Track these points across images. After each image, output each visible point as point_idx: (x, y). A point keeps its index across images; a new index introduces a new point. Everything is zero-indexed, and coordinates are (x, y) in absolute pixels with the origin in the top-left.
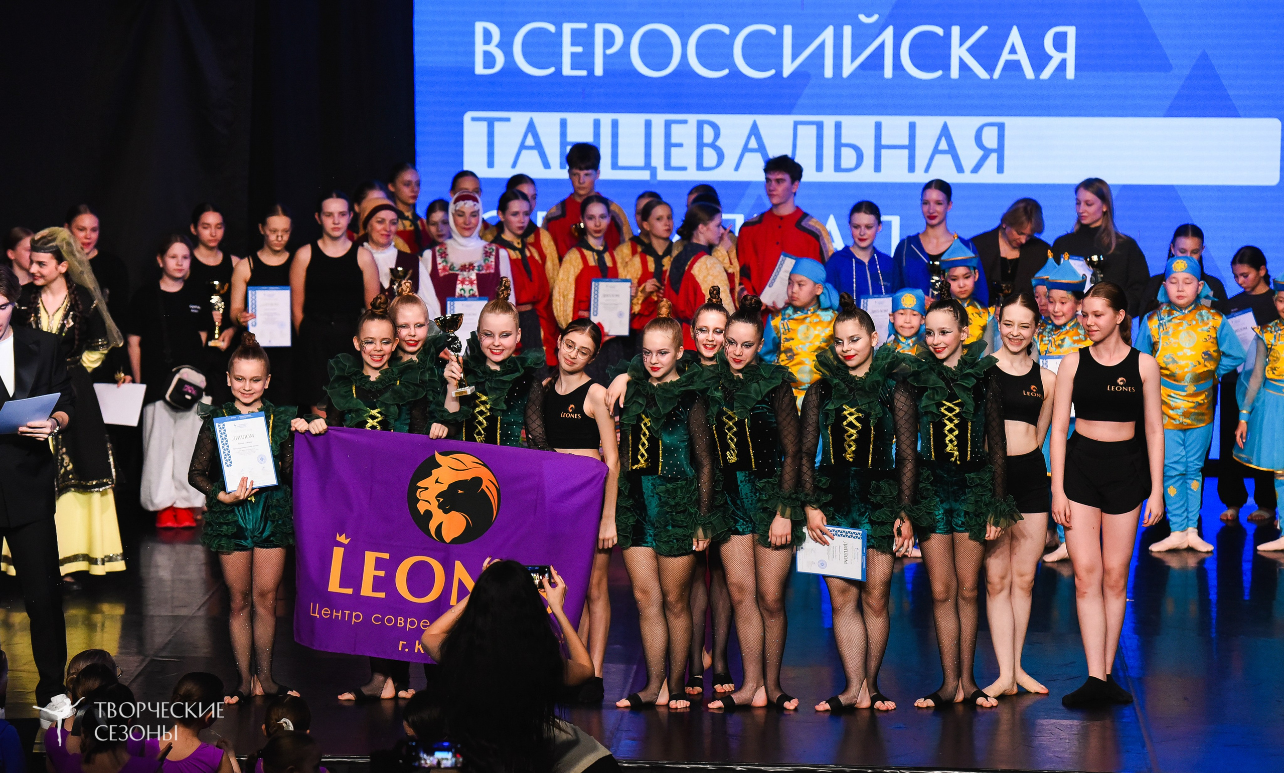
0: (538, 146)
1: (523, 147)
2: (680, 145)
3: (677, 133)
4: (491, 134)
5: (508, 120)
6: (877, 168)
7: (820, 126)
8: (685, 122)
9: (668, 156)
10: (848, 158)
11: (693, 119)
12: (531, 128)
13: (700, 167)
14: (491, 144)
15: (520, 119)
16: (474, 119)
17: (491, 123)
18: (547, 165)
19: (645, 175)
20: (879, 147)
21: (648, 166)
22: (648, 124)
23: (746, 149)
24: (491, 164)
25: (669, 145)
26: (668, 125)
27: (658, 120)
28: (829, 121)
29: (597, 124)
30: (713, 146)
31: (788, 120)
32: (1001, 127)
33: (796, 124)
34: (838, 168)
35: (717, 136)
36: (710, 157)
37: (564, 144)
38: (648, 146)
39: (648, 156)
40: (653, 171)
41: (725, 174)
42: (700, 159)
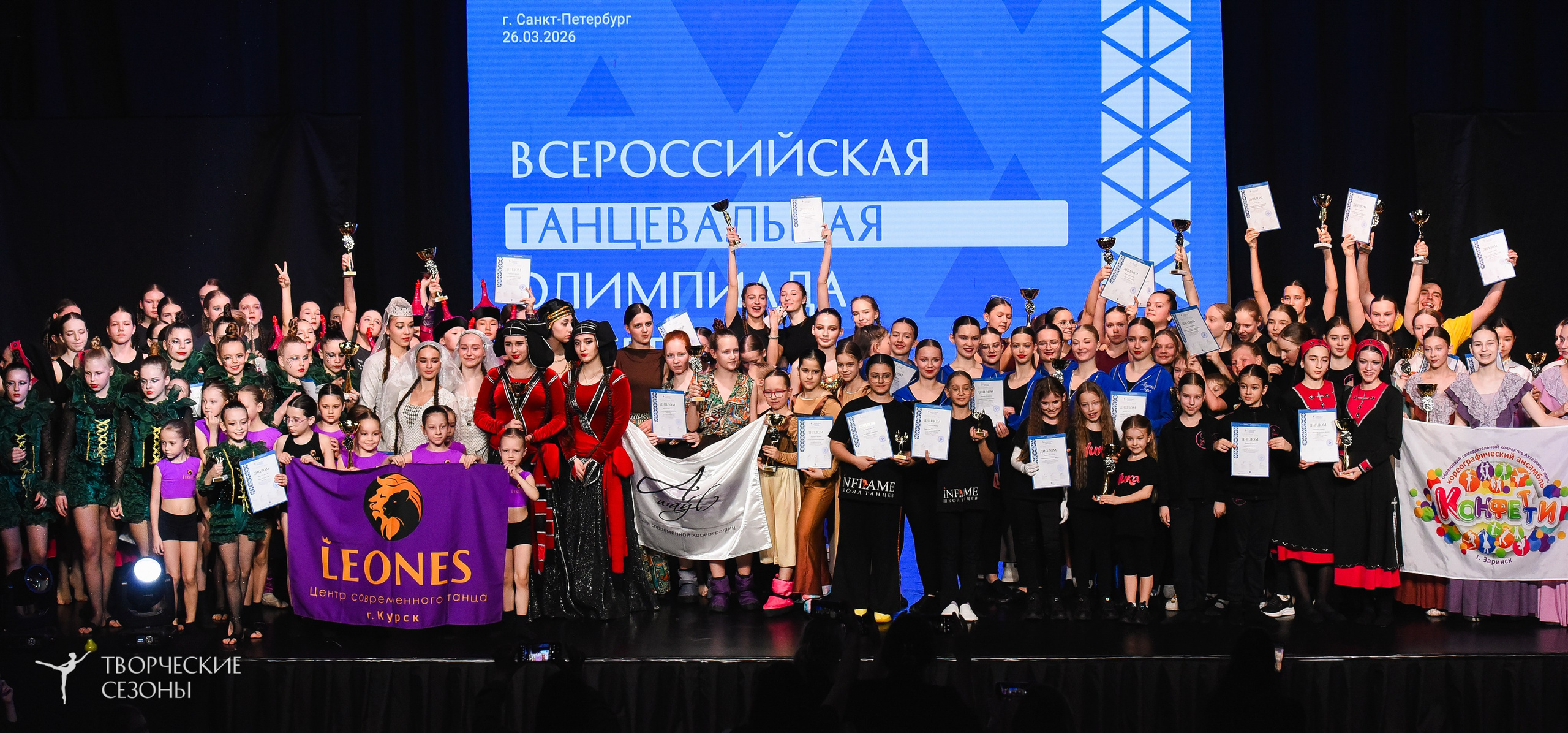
0: (558, 227)
1: (546, 227)
2: (657, 225)
3: (655, 216)
4: (524, 218)
5: (536, 209)
7: (754, 209)
8: (660, 208)
9: (648, 232)
10: (774, 232)
11: (665, 206)
12: (552, 214)
13: (671, 239)
14: (524, 225)
15: (544, 208)
16: (512, 209)
17: (524, 211)
18: (563, 240)
19: (632, 246)
21: (634, 239)
22: (634, 210)
23: (702, 226)
24: (524, 240)
25: (648, 224)
26: (648, 210)
27: (641, 207)
28: (760, 206)
29: (598, 211)
30: (679, 224)
32: (879, 208)
34: (767, 239)
35: (682, 217)
36: (677, 232)
37: (575, 225)
38: (634, 225)
39: (634, 232)
40: (638, 243)
41: (688, 244)
42: (670, 232)
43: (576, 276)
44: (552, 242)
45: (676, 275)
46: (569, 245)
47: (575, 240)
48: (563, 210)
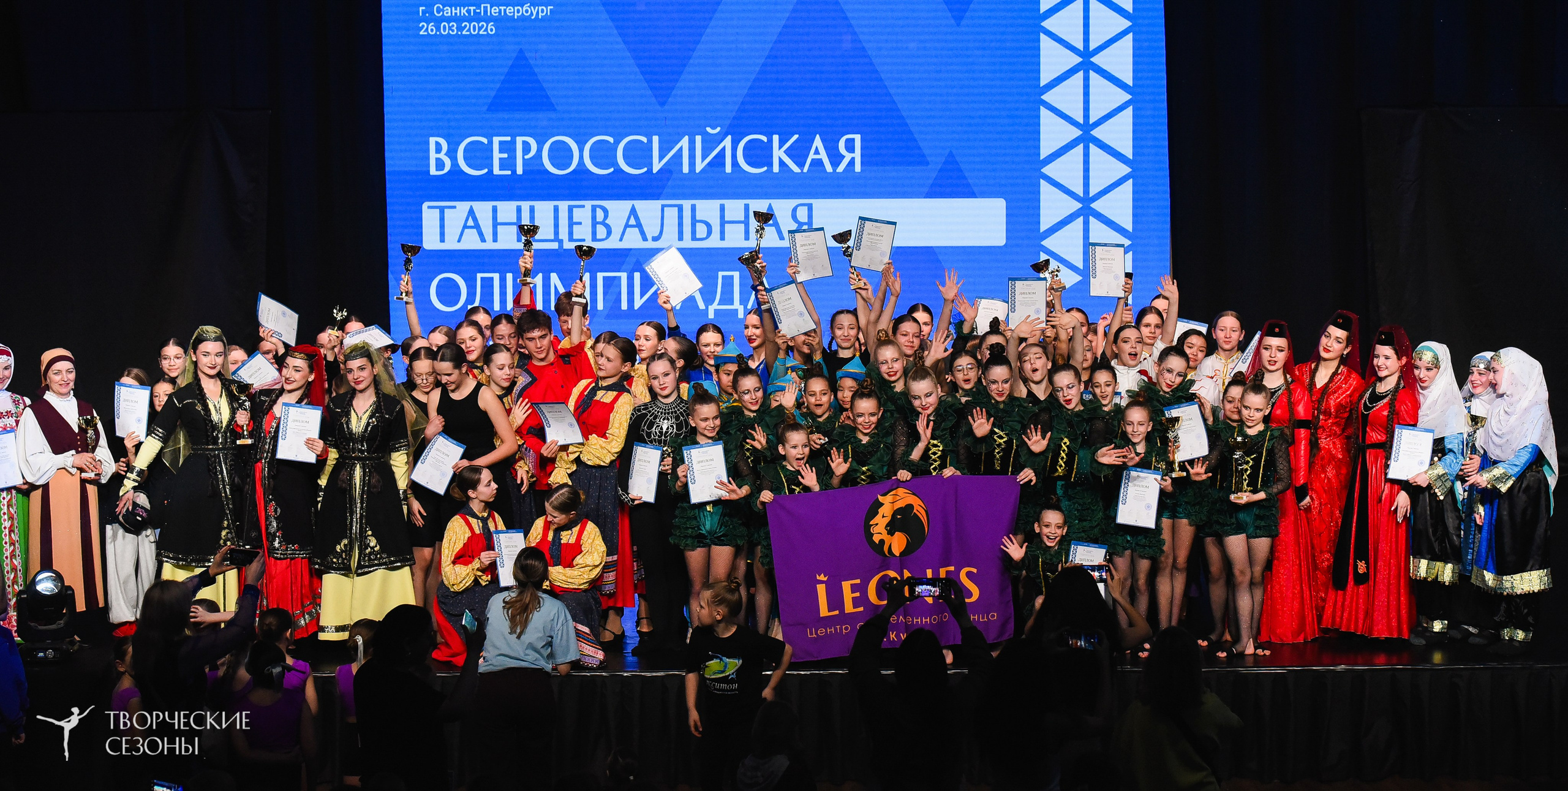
0: (477, 226)
1: (465, 227)
2: (580, 223)
3: (578, 214)
4: (442, 219)
5: (455, 207)
6: (722, 238)
7: (680, 209)
8: (583, 206)
9: (571, 233)
10: (701, 231)
11: (588, 204)
12: (471, 212)
13: (594, 239)
14: (442, 226)
15: (463, 207)
16: (429, 207)
17: (442, 210)
18: (483, 240)
19: (555, 246)
20: (723, 222)
21: (557, 239)
22: (556, 209)
23: (627, 226)
24: (442, 240)
25: (571, 224)
26: (570, 209)
27: (563, 205)
28: (687, 204)
29: (519, 210)
30: (604, 223)
31: (657, 204)
32: (810, 207)
33: (663, 206)
34: (694, 238)
35: (606, 217)
36: (601, 231)
37: (495, 224)
38: (556, 226)
39: (556, 233)
40: (561, 242)
41: (613, 243)
42: (594, 233)
43: (496, 276)
44: (471, 242)
45: (600, 276)
46: (489, 245)
47: (495, 240)
48: (483, 209)
